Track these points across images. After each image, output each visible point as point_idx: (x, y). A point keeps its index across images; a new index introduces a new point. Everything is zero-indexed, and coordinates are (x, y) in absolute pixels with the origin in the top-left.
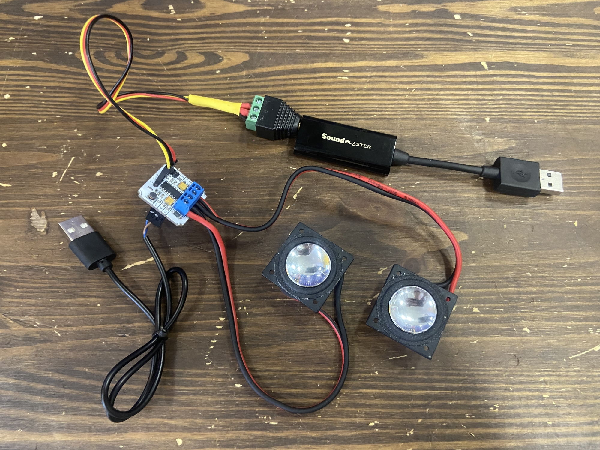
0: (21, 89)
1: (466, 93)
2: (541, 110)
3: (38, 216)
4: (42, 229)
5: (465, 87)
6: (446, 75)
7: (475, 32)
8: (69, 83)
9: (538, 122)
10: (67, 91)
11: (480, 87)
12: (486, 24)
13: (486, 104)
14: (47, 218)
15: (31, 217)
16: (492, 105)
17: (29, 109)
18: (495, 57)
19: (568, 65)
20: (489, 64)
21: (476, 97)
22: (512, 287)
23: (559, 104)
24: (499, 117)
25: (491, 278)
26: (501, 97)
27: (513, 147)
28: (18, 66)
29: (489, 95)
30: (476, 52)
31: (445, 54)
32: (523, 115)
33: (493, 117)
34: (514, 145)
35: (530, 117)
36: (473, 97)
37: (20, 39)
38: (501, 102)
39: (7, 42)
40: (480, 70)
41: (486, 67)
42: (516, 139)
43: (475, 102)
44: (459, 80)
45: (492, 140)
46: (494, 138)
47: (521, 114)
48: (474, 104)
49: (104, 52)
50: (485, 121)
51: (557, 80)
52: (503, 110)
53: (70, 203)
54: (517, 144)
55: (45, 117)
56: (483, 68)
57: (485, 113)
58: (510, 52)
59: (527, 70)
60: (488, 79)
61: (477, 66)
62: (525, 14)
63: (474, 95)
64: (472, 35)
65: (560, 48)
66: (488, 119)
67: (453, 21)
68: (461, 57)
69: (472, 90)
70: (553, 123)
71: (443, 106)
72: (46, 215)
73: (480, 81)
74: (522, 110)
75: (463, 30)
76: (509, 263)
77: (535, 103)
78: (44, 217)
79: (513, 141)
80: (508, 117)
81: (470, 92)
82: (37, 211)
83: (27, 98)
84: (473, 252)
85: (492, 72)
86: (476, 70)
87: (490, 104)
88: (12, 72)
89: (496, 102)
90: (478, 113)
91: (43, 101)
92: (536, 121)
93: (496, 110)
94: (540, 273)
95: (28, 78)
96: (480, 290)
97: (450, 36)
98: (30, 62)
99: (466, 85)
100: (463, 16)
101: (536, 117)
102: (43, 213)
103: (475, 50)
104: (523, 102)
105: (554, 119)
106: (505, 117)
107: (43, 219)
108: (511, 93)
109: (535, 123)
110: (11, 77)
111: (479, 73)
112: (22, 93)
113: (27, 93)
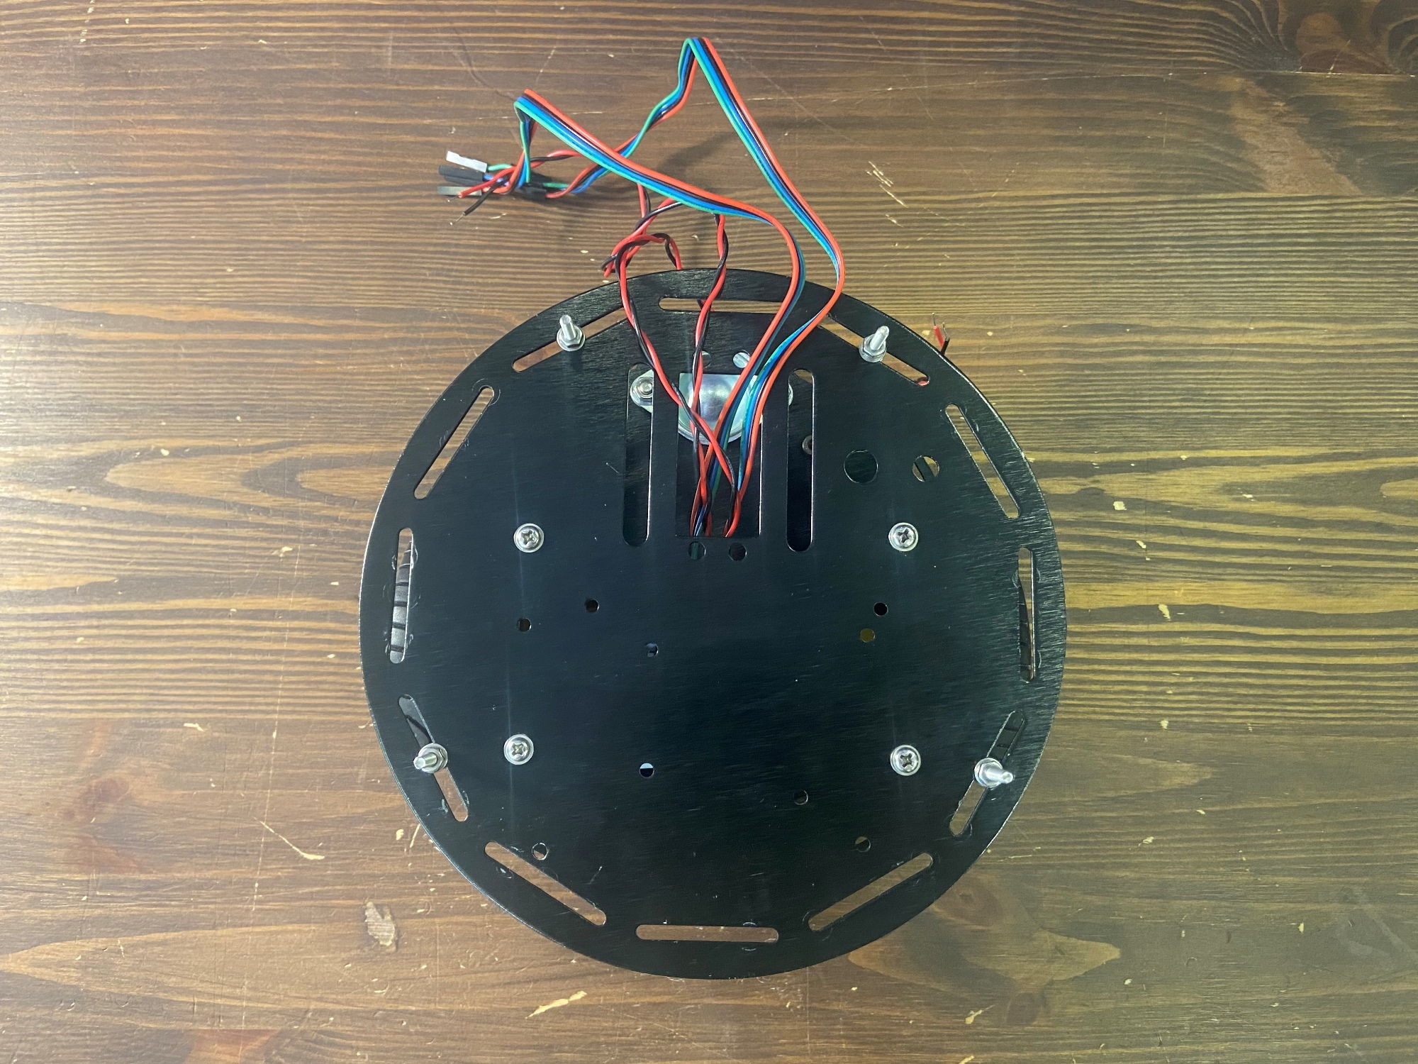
0: (320, 659)
1: (1128, 668)
2: (1261, 707)
3: (379, 917)
4: (387, 940)
5: (1127, 656)
6: (1093, 630)
7: (1151, 540)
9: (1255, 731)
11: (1155, 657)
12: (1172, 522)
13: (1163, 693)
14: (393, 919)
15: (366, 918)
16: (1175, 694)
17: (339, 702)
18: (1184, 594)
19: (1320, 612)
20: (1172, 608)
21: (1147, 679)
22: (1186, 1043)
23: (1296, 693)
24: (1185, 719)
25: (1154, 1029)
26: (1191, 679)
27: (1205, 780)
28: (308, 609)
29: (1169, 674)
30: (1150, 585)
31: (1094, 586)
32: (1228, 717)
33: (1174, 719)
34: (1208, 777)
35: (1240, 721)
36: (1141, 678)
37: (303, 551)
38: (1190, 689)
39: (276, 557)
40: (1157, 622)
41: (1167, 614)
42: (1212, 765)
43: (1144, 688)
44: (1117, 641)
45: (1170, 766)
46: (1175, 761)
47: (1226, 713)
48: (1141, 692)
50: (1160, 728)
51: (1295, 644)
52: (1194, 705)
53: (432, 890)
54: (1213, 773)
56: (1160, 618)
57: (1161, 712)
58: (1212, 583)
59: (1242, 624)
60: (1169, 642)
61: (1150, 613)
62: (1247, 500)
63: (1143, 673)
64: (1144, 547)
65: (1308, 576)
66: (1165, 724)
67: (1112, 515)
68: (1122, 593)
69: (1141, 662)
70: (1280, 733)
71: (1085, 696)
72: (391, 913)
73: (1156, 644)
74: (1226, 706)
75: (1129, 536)
76: (1184, 1001)
77: (1252, 692)
78: (388, 917)
79: (1208, 769)
80: (1201, 720)
81: (1135, 668)
82: (377, 906)
83: (331, 678)
84: (1128, 982)
85: (1177, 627)
86: (1147, 623)
87: (1170, 692)
88: (295, 624)
89: (1181, 690)
90: (1148, 712)
92: (1250, 729)
93: (1180, 706)
94: (1233, 1017)
95: (328, 636)
96: (1133, 1051)
97: (1104, 548)
98: (330, 602)
99: (1130, 652)
100: (1132, 504)
101: (1251, 721)
102: (387, 910)
103: (1149, 579)
104: (1231, 690)
105: (1283, 725)
106: (1196, 720)
107: (387, 921)
108: (1210, 670)
109: (1247, 732)
110: (296, 635)
111: (1154, 627)
112: (321, 669)
113: (332, 669)
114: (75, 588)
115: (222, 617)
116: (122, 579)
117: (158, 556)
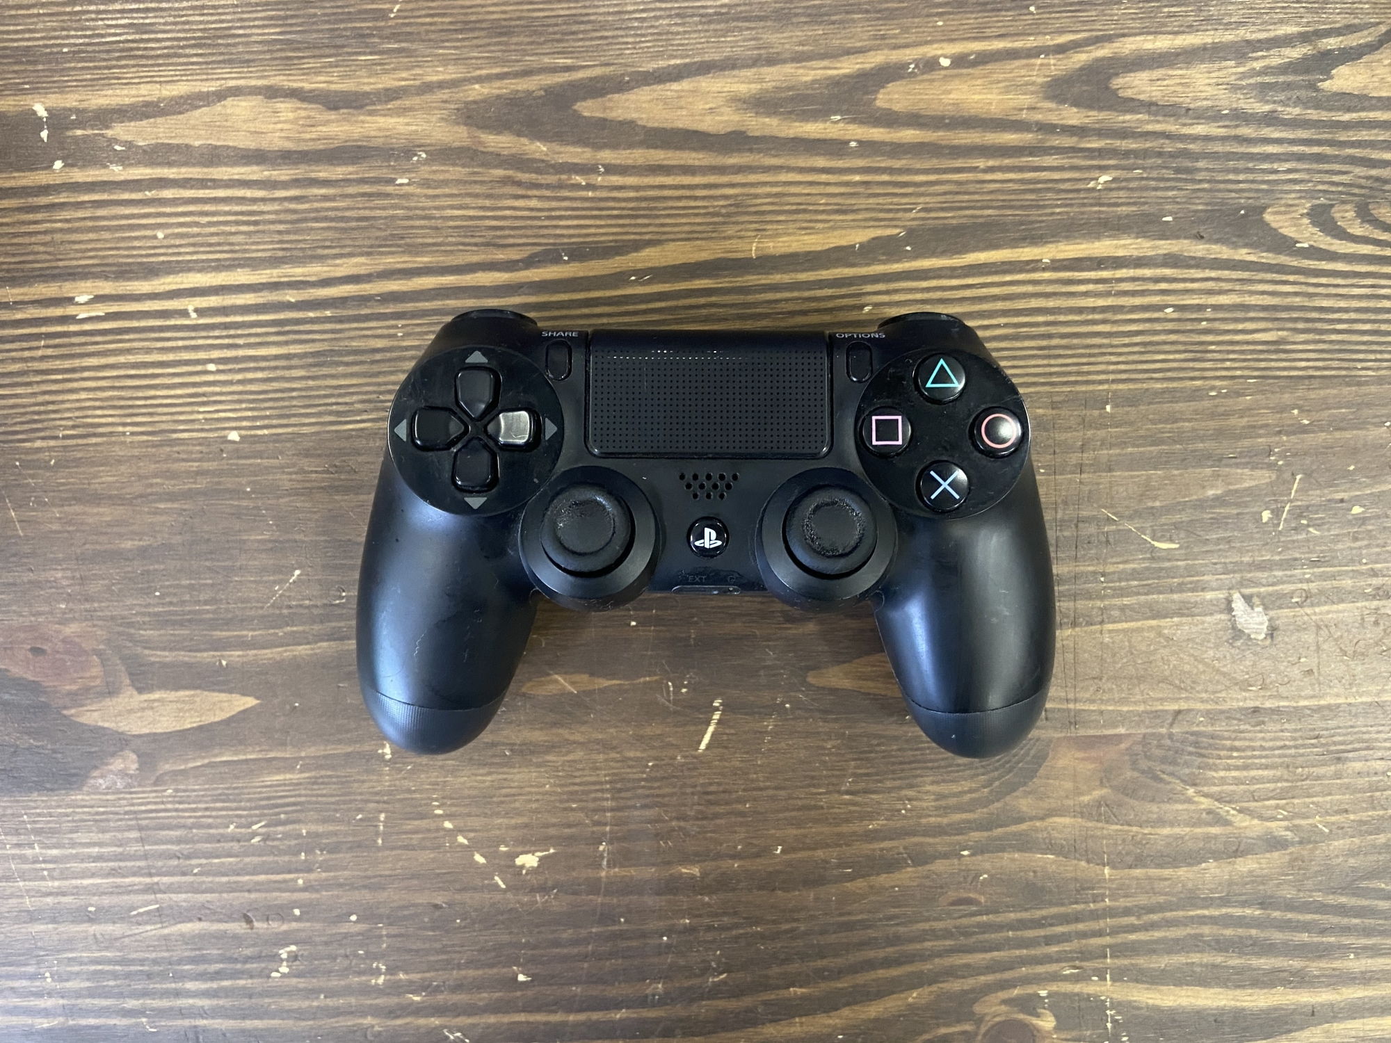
0: (1156, 315)
3: (1249, 609)
4: (1259, 633)
8: (1263, 293)
10: (1261, 315)
14: (1266, 608)
15: (1233, 610)
17: (1182, 365)
28: (1136, 253)
37: (1125, 180)
39: (1093, 189)
49: (1332, 206)
53: (1308, 577)
55: (1224, 383)
72: (1263, 604)
78: (1260, 609)
82: (1243, 596)
83: (1170, 337)
88: (1124, 273)
91: (1212, 343)
95: (1164, 286)
98: (1161, 242)
102: (1256, 601)
107: (1258, 613)
110: (1125, 286)
112: (1158, 327)
113: (1170, 326)
114: (854, 246)
115: (1034, 270)
116: (911, 232)
117: (949, 197)
